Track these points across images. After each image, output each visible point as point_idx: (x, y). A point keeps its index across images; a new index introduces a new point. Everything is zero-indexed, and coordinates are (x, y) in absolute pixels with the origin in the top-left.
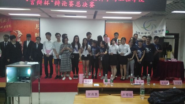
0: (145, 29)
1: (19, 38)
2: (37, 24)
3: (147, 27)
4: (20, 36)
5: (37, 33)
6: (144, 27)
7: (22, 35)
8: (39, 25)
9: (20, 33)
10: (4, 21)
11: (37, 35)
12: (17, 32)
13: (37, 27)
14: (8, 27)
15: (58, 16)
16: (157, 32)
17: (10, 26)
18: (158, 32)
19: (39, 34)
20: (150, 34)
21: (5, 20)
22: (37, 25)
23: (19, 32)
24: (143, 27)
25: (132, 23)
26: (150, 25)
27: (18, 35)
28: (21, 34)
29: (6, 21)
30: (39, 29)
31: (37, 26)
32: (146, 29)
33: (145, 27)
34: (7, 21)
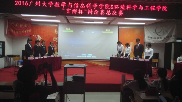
3: (159, 32)
5: (55, 38)
8: (57, 30)
9: (39, 38)
12: (37, 36)
14: (29, 31)
18: (169, 37)
19: (57, 38)
22: (55, 30)
23: (39, 36)
25: (144, 28)
26: (162, 30)
29: (27, 26)
32: (158, 34)
33: (157, 32)
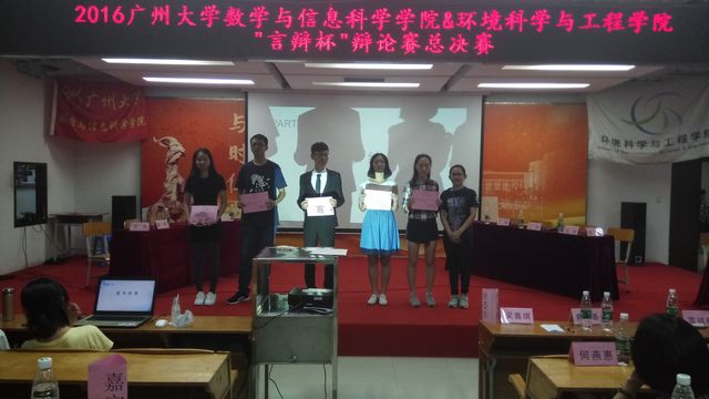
0: (638, 127)
1: (173, 164)
2: (235, 115)
3: (647, 121)
4: (178, 156)
6: (634, 119)
7: (183, 155)
8: (243, 117)
9: (176, 147)
10: (123, 104)
11: (235, 152)
12: (166, 142)
13: (236, 122)
14: (136, 123)
15: (315, 83)
16: (685, 141)
17: (141, 120)
18: (689, 138)
19: (243, 149)
20: (662, 147)
21: (125, 99)
22: (236, 117)
23: (173, 141)
24: (630, 119)
25: (585, 104)
26: (658, 111)
27: (169, 154)
28: (181, 148)
29: (128, 105)
30: (244, 129)
31: (237, 119)
32: (644, 126)
33: (639, 118)
34: (132, 104)
